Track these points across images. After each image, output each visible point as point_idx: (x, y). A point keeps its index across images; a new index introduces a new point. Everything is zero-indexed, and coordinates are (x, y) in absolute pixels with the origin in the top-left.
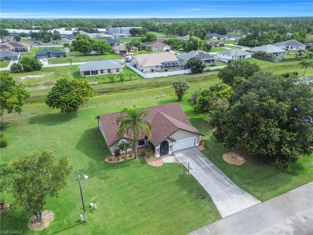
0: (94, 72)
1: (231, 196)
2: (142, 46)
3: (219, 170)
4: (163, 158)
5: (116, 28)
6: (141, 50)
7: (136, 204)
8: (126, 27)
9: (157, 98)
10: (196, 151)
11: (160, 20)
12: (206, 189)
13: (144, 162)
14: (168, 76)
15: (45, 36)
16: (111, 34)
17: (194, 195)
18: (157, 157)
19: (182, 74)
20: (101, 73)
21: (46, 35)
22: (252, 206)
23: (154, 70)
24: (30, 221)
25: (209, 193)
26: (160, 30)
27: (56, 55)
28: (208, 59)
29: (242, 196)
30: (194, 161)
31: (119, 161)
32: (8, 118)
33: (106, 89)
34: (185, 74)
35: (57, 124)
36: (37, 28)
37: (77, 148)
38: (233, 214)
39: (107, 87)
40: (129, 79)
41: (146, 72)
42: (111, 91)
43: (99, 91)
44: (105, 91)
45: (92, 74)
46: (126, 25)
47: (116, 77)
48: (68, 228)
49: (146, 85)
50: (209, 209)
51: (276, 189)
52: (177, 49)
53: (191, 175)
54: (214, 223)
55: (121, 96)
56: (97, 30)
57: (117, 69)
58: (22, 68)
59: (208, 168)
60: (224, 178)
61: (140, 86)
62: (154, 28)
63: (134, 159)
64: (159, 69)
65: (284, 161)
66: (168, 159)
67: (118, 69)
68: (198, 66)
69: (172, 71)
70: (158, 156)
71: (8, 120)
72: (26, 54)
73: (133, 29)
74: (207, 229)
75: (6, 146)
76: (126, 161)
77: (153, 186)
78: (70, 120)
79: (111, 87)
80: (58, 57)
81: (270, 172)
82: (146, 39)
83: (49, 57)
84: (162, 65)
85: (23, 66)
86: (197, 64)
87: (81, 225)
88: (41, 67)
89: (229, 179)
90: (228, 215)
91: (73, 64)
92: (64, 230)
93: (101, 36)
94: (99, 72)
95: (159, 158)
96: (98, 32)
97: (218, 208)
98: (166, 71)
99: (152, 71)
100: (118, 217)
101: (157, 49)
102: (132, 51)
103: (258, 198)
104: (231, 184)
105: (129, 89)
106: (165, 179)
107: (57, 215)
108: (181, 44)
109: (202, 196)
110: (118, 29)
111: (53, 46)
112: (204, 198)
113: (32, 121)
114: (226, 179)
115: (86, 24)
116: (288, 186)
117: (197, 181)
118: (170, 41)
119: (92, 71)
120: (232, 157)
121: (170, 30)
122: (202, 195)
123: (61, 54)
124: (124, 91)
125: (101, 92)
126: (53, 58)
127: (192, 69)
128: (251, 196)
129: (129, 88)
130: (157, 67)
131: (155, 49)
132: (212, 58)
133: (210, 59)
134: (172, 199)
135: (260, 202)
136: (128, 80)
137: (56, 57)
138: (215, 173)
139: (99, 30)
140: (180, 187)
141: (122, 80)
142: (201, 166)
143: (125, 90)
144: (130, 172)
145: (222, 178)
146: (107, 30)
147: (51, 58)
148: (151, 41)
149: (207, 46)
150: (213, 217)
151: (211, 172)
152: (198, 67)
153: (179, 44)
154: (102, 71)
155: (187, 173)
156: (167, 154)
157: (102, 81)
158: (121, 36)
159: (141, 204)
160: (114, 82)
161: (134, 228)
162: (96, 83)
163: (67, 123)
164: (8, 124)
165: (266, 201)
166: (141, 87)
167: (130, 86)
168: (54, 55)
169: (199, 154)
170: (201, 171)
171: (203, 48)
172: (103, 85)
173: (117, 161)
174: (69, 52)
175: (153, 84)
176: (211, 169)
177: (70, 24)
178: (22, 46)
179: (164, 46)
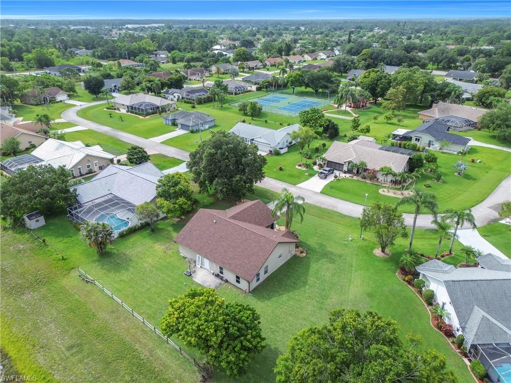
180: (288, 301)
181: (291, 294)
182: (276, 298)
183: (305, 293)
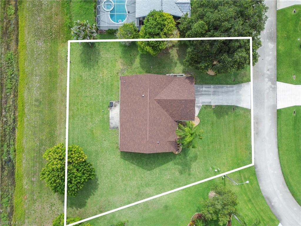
3: (219, 85)
12: (230, 105)
25: (233, 105)
30: (203, 95)
50: (242, 112)
53: (216, 106)
59: (214, 91)
89: (228, 86)
104: (232, 87)
106: (212, 123)
112: (234, 109)
117: (221, 105)
128: (245, 84)
138: (220, 90)
140: (222, 118)
145: (226, 89)
151: (218, 92)
155: (213, 107)
170: (215, 98)
180: (131, 170)
181: (137, 168)
182: (128, 162)
183: (144, 174)
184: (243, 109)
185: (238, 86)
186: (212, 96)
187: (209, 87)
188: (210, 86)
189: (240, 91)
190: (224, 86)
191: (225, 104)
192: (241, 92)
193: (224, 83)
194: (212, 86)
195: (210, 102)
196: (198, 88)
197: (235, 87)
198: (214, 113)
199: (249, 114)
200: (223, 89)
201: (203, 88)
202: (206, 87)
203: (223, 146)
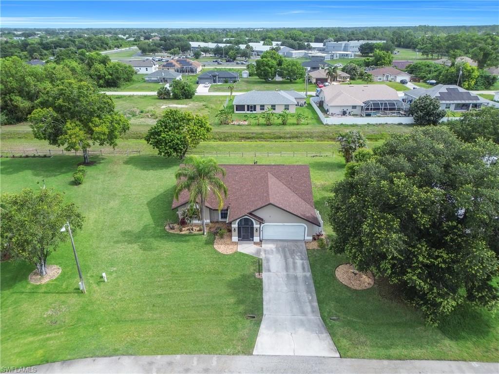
0: (251, 107)
1: (295, 329)
2: (359, 73)
3: (312, 285)
4: (241, 244)
5: (339, 42)
6: (358, 79)
7: (155, 293)
8: (358, 40)
9: (314, 156)
10: (301, 248)
11: (435, 29)
12: (265, 306)
13: (210, 242)
14: (366, 125)
15: (230, 53)
16: (327, 52)
17: (241, 308)
18: (233, 241)
19: (395, 124)
20: (261, 109)
21: (231, 51)
22: (317, 357)
23: (348, 112)
24: (34, 271)
25: (265, 312)
26: (419, 46)
27: (224, 79)
28: (463, 102)
29: (314, 335)
30: (284, 261)
31: (181, 233)
32: (108, 152)
33: (253, 133)
34: (400, 124)
35: (152, 169)
36: (228, 41)
37: (149, 204)
38: (272, 356)
39: (256, 131)
40: (295, 122)
41: (332, 115)
42: (258, 138)
43: (242, 136)
44: (250, 136)
45: (248, 110)
46: (360, 38)
47: (276, 118)
48: (61, 293)
49: (317, 135)
50: (244, 334)
51: (387, 347)
52: (425, 82)
53: (261, 280)
54: (233, 356)
55: (263, 146)
56: (308, 45)
57: (285, 105)
58: (171, 94)
59: (296, 278)
60: (309, 300)
61: (308, 135)
62: (411, 43)
63: (201, 235)
64: (355, 111)
65: (422, 302)
66: (247, 248)
67: (288, 105)
68: (429, 112)
69: (379, 117)
70: (235, 238)
71: (108, 155)
72: (192, 76)
73: (367, 44)
74: (216, 359)
75: (80, 184)
76: (190, 235)
77: (196, 277)
78: (171, 167)
79: (260, 131)
80: (226, 82)
81: (408, 317)
82: (372, 61)
83: (215, 81)
84: (363, 105)
85: (173, 92)
86: (426, 109)
87: (76, 294)
88: (194, 94)
89: (316, 304)
90: (266, 354)
91: (234, 94)
92: (57, 293)
93: (309, 55)
94: (258, 108)
95: (236, 243)
96: (310, 48)
97: (258, 339)
98: (368, 115)
99: (344, 113)
100: (121, 300)
101: (385, 78)
102: (338, 79)
103: (339, 349)
104: (313, 312)
105: (287, 138)
106: (218, 273)
107: (63, 274)
108: (435, 71)
109: (252, 314)
110: (341, 44)
111: (232, 68)
112: (254, 317)
113: (130, 161)
114: (310, 302)
115: (300, 35)
116: (417, 352)
117: (262, 289)
118: (416, 66)
119: (248, 106)
120: (353, 273)
121: (433, 47)
122: (252, 312)
123: (231, 78)
124: (277, 140)
125: (244, 137)
126: (218, 84)
127: (416, 116)
128: (329, 342)
129: (288, 136)
130: (354, 107)
131: (381, 79)
132: (475, 102)
133: (467, 102)
134: (206, 303)
135: (338, 355)
136: (294, 124)
137: (224, 83)
138: (302, 288)
139: (313, 45)
140: (230, 290)
141: (284, 124)
142: (287, 271)
143: (280, 138)
144: (182, 250)
145: (307, 299)
146: (324, 45)
147: (215, 84)
148: (381, 64)
149: (487, 78)
150: (239, 348)
151: (296, 284)
152: (428, 114)
153: (430, 72)
154: (262, 107)
155: (257, 274)
156: (250, 241)
157: (253, 121)
158: (343, 55)
159: (161, 294)
160: (271, 125)
161: (131, 321)
162: (246, 123)
163: (164, 170)
164: (103, 159)
165: (350, 359)
166: (308, 137)
167: (291, 133)
168: (221, 79)
169: (301, 253)
170: (281, 279)
171: (477, 82)
172: (253, 128)
173: (179, 232)
174: (246, 77)
175: (331, 134)
176: (300, 280)
177: (278, 35)
178: (191, 64)
179: (398, 74)
184: (254, 334)
185: (321, 325)
186: (285, 273)
187: (306, 269)
188: (309, 271)
189: (307, 330)
190: (312, 295)
191: (266, 297)
192: (301, 331)
193: (322, 296)
194: (309, 274)
195: (269, 271)
196: (299, 254)
197: (316, 318)
198: (244, 276)
199: (235, 348)
200: (305, 293)
201: (302, 259)
202: (303, 264)
203: (159, 292)
